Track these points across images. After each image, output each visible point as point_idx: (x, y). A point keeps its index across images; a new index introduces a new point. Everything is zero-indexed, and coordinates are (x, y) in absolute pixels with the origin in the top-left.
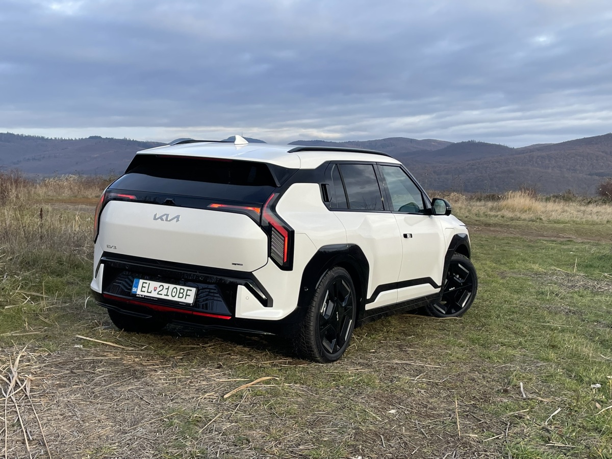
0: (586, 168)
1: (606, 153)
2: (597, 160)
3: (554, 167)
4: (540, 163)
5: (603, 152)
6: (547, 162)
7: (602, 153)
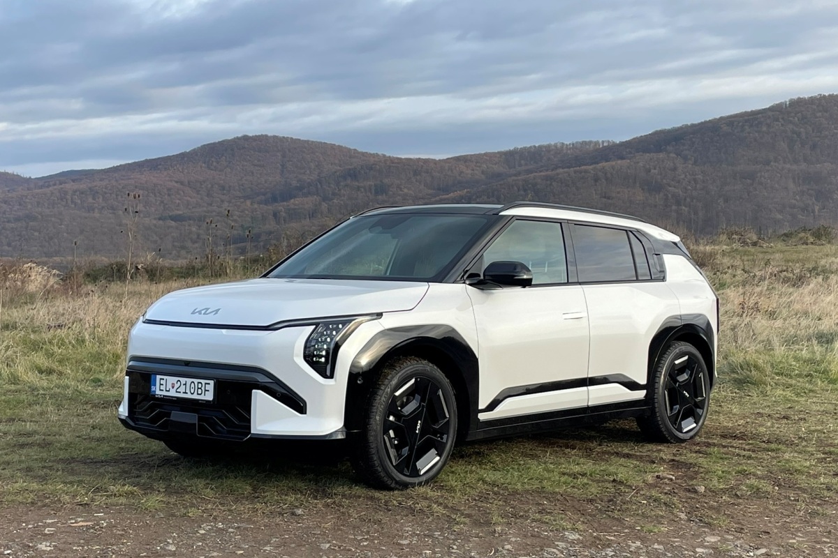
0: (153, 209)
1: (182, 183)
2: (169, 195)
3: (103, 207)
4: (79, 201)
5: (177, 182)
6: (90, 200)
7: (176, 185)
